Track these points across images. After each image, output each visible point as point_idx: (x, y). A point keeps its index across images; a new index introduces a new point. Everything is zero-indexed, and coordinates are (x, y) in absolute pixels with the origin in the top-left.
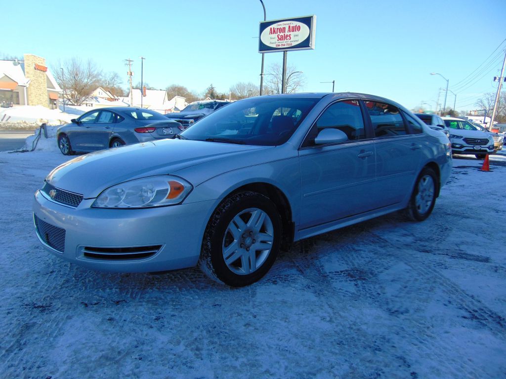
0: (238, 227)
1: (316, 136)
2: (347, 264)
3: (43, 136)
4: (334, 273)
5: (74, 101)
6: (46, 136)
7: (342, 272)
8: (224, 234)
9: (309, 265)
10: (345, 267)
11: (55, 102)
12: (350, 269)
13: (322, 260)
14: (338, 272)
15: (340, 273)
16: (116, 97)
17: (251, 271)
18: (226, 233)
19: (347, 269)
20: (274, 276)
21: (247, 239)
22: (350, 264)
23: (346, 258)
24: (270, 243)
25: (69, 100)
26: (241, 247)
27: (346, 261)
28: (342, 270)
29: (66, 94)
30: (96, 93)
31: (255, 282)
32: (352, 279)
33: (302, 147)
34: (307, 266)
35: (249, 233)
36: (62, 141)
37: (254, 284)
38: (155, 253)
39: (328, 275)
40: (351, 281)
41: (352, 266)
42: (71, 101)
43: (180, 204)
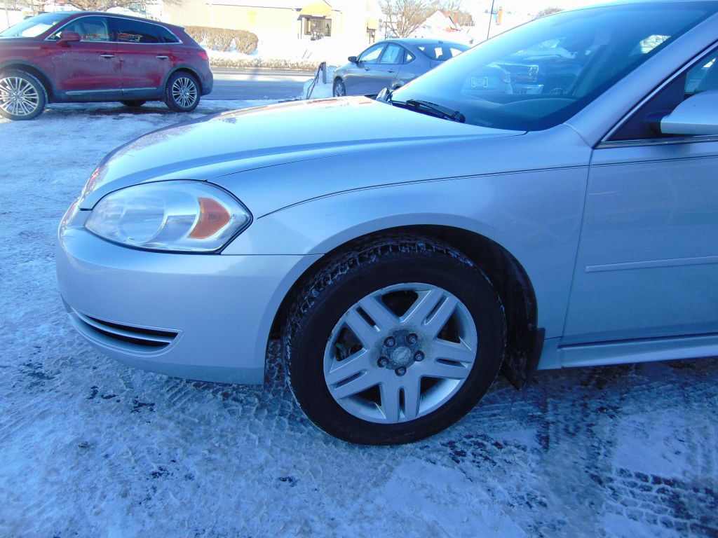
0: (372, 323)
1: (668, 111)
2: (689, 460)
3: (320, 80)
4: (633, 479)
5: (399, 33)
6: (325, 81)
7: (657, 480)
8: (329, 334)
9: (577, 429)
10: (673, 469)
11: (373, 34)
12: (687, 480)
13: (623, 421)
14: (645, 479)
15: (649, 484)
16: (459, 27)
17: (403, 417)
18: (335, 331)
19: (680, 477)
20: (469, 437)
21: (397, 350)
22: (700, 460)
23: (697, 438)
24: (466, 366)
25: (394, 30)
26: (380, 365)
27: (693, 448)
28: (662, 475)
29: (391, 22)
30: (429, 22)
31: (410, 443)
32: (673, 520)
33: (610, 139)
34: (571, 430)
35: (406, 338)
36: (337, 88)
37: (409, 445)
38: (168, 344)
39: (611, 480)
40: (667, 524)
41: (699, 473)
42: (396, 31)
43: (218, 252)
